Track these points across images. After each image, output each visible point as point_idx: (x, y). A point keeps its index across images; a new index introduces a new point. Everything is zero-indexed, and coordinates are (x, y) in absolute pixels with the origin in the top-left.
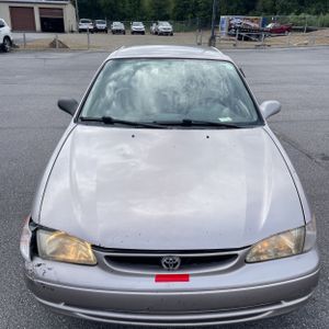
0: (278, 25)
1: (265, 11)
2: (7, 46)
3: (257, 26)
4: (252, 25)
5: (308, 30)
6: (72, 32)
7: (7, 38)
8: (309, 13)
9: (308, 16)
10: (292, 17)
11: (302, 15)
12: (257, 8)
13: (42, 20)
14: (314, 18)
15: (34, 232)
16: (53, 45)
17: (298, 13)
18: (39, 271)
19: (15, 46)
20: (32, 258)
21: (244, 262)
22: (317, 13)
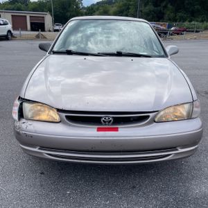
0: (178, 28)
1: (170, 20)
2: (10, 37)
3: (164, 28)
4: (162, 27)
5: (197, 32)
6: (50, 31)
7: (9, 31)
8: (197, 21)
9: (196, 23)
10: (186, 24)
11: (193, 23)
12: (165, 18)
13: (32, 24)
14: (200, 24)
15: (21, 104)
16: (38, 37)
17: (190, 21)
18: (24, 126)
19: (14, 37)
20: (19, 120)
21: (154, 121)
22: (202, 21)
